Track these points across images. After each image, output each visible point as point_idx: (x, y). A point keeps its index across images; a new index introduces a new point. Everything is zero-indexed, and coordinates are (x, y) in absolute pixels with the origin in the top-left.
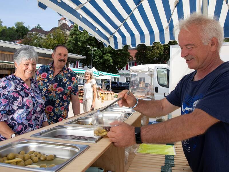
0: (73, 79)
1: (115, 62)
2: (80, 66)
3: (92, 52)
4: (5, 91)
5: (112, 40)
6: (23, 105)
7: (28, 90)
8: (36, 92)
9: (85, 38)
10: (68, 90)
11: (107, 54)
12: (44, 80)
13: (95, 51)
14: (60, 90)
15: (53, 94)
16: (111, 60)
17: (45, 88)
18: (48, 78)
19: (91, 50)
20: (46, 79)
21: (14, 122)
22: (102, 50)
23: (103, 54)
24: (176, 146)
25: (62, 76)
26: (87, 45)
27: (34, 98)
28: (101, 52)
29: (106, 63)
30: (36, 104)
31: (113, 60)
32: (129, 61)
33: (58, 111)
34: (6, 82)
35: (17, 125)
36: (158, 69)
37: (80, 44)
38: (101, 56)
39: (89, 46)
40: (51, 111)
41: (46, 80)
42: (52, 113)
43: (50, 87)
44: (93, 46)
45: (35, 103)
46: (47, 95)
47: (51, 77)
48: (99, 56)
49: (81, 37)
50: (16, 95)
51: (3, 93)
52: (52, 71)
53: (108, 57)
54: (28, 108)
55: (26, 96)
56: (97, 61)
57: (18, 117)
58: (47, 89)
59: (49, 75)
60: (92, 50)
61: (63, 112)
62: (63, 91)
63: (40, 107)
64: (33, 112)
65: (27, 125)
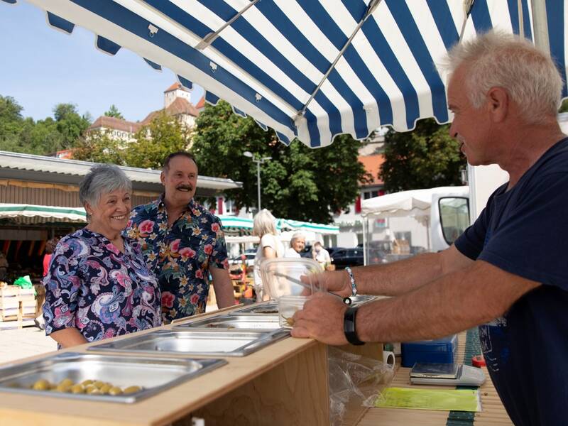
0: (215, 227)
1: (324, 193)
2: (228, 211)
3: (259, 169)
4: (71, 260)
5: (302, 124)
6: (112, 284)
7: (118, 257)
8: (138, 262)
9: (237, 133)
10: (205, 255)
11: (301, 172)
12: (149, 237)
13: (266, 165)
14: (188, 255)
15: (173, 264)
16: (313, 188)
17: (153, 252)
18: (156, 230)
19: (256, 164)
20: (152, 233)
21: (94, 321)
22: (285, 161)
23: (290, 172)
24: (483, 393)
25: (188, 222)
26: (243, 152)
27: (133, 272)
28: (283, 167)
29: (301, 196)
30: (139, 283)
31: (318, 186)
32: (364, 187)
33: (186, 306)
34: (70, 242)
35: (103, 329)
36: (442, 201)
37: (224, 149)
38: (283, 178)
39: (248, 154)
40: (169, 304)
41: (153, 237)
42: (172, 309)
43: (163, 250)
44: (261, 152)
45: (137, 281)
46: (158, 267)
47: (162, 227)
48: (278, 179)
49: (225, 130)
50: (94, 264)
51: (69, 265)
52: (164, 214)
53: (305, 180)
54: (122, 289)
55: (114, 268)
56: (273, 192)
57: (104, 312)
58: (156, 254)
59: (159, 224)
60: (259, 162)
61: (195, 309)
62: (195, 257)
63: (148, 292)
64: (135, 300)
65: (125, 328)
